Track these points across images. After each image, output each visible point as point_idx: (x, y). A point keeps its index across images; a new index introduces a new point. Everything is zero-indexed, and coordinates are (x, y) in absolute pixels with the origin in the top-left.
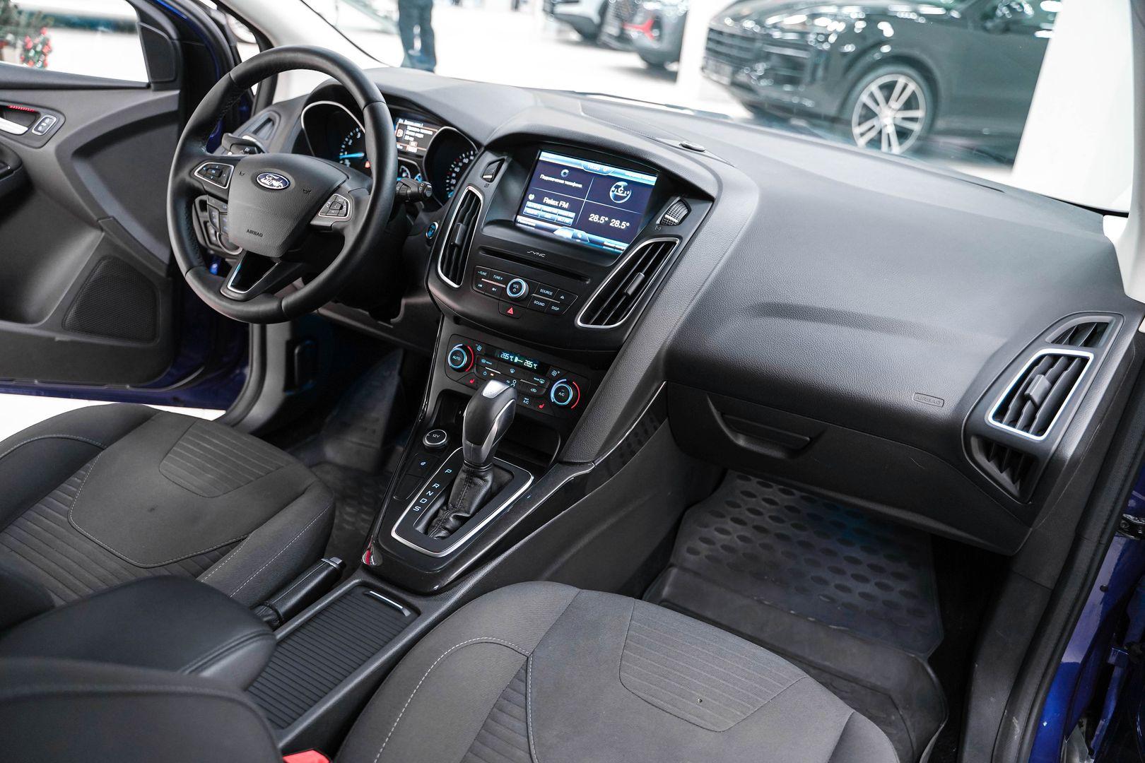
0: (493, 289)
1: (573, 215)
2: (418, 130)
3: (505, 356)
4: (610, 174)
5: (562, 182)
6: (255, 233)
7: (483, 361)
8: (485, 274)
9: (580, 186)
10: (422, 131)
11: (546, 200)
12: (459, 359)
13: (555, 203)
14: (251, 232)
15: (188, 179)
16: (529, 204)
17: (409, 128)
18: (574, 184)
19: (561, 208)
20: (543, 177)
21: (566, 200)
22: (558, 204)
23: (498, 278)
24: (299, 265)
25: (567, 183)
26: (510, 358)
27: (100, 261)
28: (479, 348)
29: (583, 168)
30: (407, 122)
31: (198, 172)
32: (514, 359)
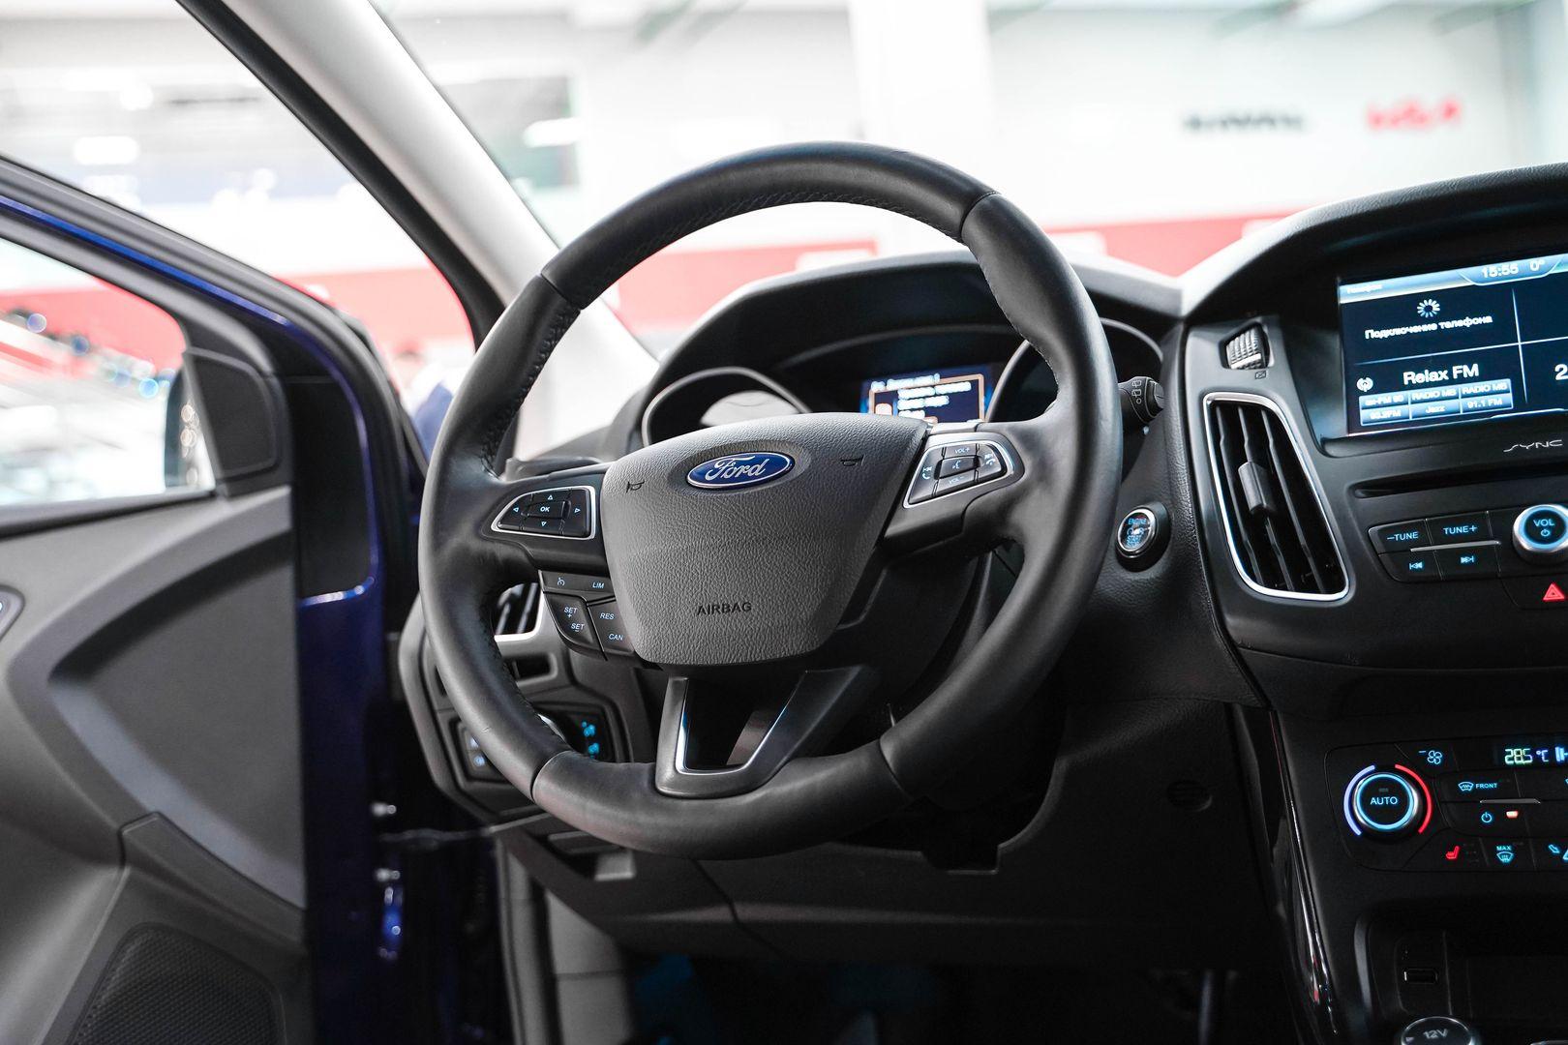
0: (1464, 560)
1: (1504, 384)
2: (930, 391)
3: (1515, 756)
4: (1551, 272)
5: (1433, 327)
6: (726, 609)
7: (1466, 786)
8: (1413, 536)
9: (1488, 320)
10: (941, 389)
11: (1408, 377)
12: (1394, 801)
13: (1444, 375)
14: (713, 609)
15: (476, 545)
16: (1364, 400)
17: (901, 394)
18: (1468, 322)
19: (1462, 380)
20: (1371, 334)
21: (1468, 360)
22: (1450, 374)
23: (1463, 530)
24: (854, 672)
25: (1448, 325)
26: (1537, 758)
27: (120, 948)
28: (1435, 758)
29: (1471, 283)
30: (893, 385)
31: (502, 521)
32: (1551, 755)
